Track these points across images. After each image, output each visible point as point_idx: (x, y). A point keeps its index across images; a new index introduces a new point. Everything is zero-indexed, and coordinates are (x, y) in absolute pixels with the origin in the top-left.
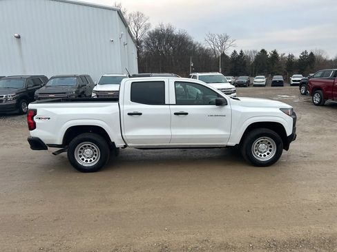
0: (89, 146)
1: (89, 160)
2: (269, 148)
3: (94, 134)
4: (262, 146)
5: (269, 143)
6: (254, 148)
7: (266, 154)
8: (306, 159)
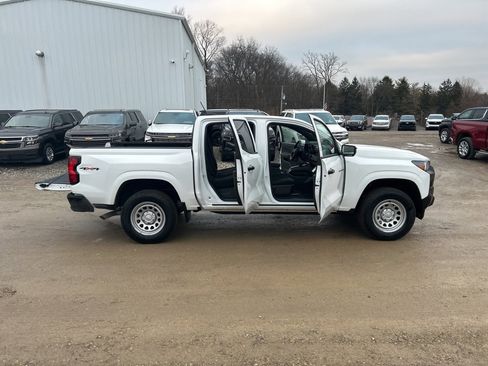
0: (151, 208)
1: (149, 226)
2: (397, 215)
3: (158, 191)
4: (387, 212)
5: (397, 208)
6: (376, 214)
7: (392, 223)
8: (447, 232)
